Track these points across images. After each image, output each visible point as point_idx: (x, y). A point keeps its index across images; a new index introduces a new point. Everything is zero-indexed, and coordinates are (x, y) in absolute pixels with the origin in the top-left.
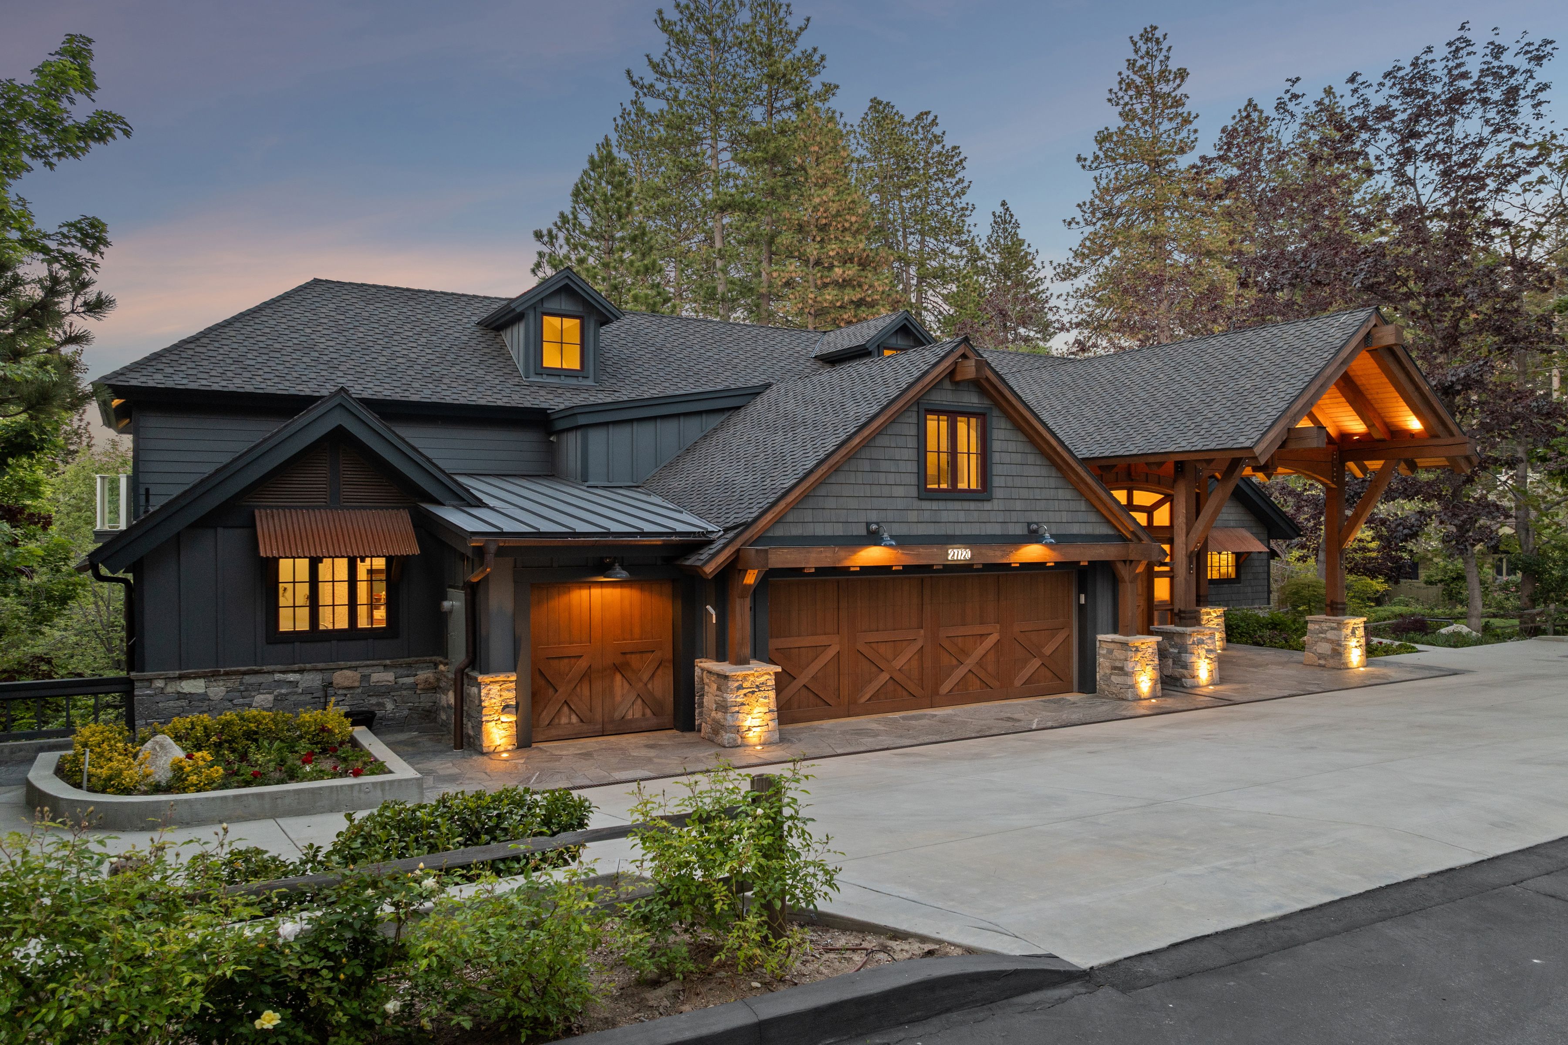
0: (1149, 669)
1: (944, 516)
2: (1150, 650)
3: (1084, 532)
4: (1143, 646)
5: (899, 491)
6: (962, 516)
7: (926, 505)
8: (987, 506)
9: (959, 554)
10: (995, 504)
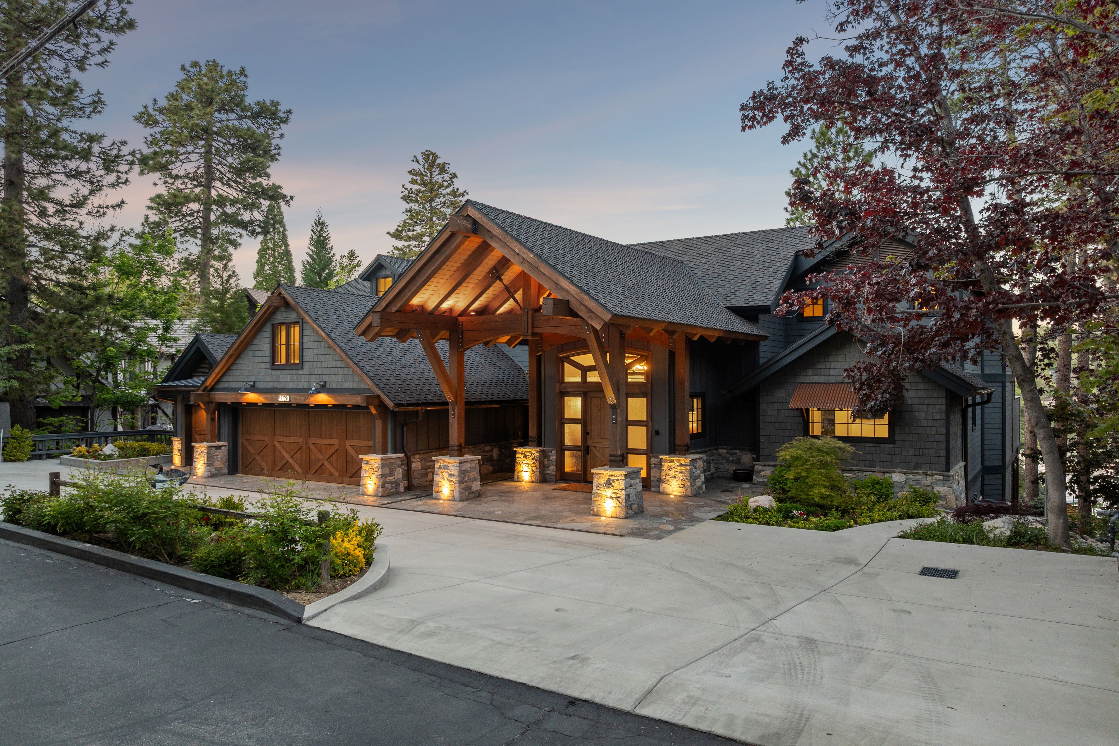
0: (374, 477)
1: (282, 378)
2: (376, 465)
3: (351, 387)
4: (372, 462)
5: (263, 366)
6: (289, 378)
7: (274, 372)
8: (301, 372)
9: (283, 398)
10: (306, 371)
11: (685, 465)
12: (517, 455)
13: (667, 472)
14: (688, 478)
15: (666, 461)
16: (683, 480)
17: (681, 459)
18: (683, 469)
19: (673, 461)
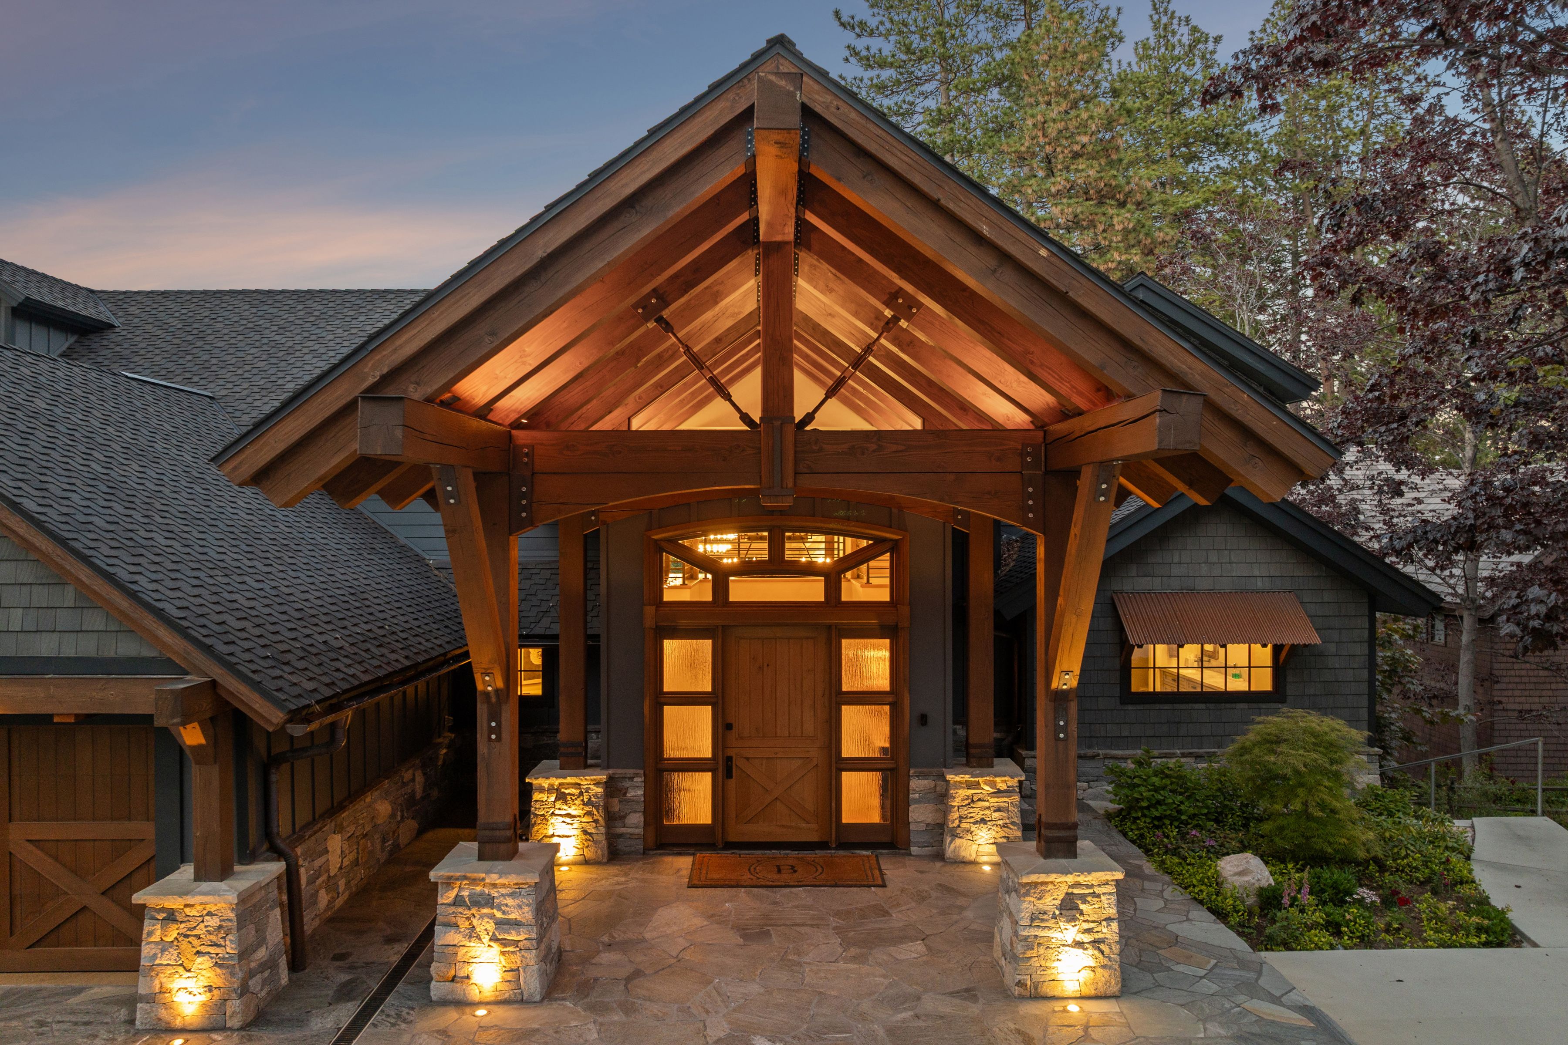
0: (201, 963)
2: (214, 921)
3: (70, 652)
4: (189, 909)
11: (1008, 792)
12: (536, 796)
13: (963, 812)
14: (1018, 820)
15: (958, 786)
16: (1004, 826)
17: (998, 779)
18: (1003, 801)
19: (977, 785)
